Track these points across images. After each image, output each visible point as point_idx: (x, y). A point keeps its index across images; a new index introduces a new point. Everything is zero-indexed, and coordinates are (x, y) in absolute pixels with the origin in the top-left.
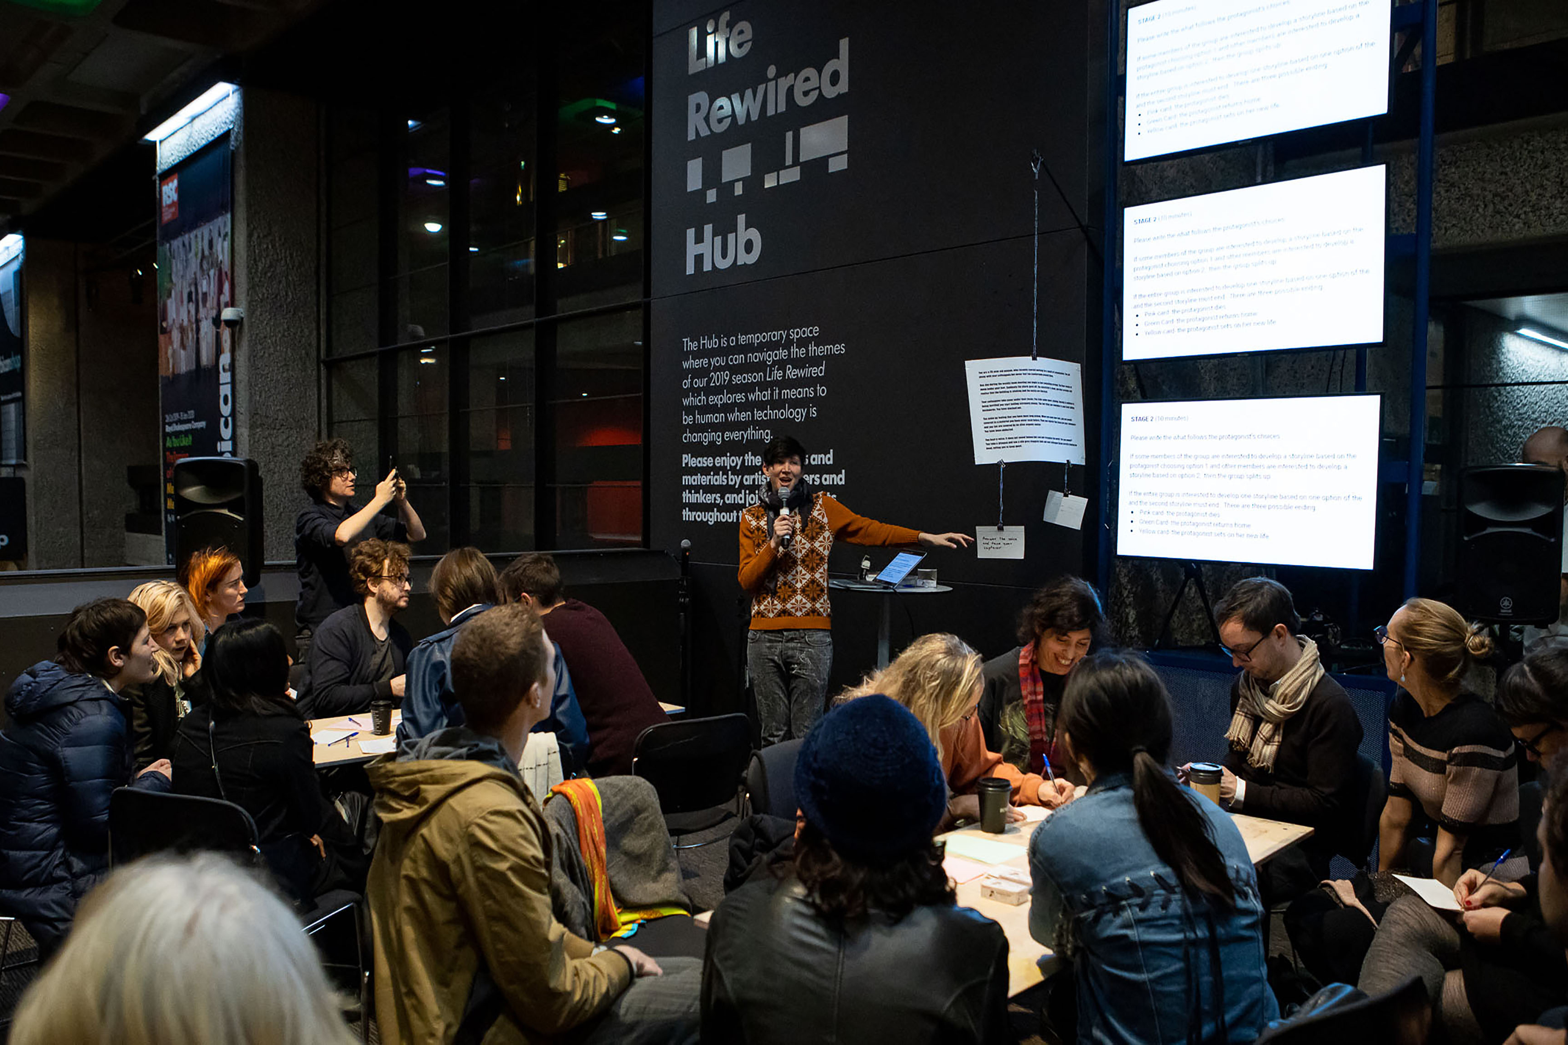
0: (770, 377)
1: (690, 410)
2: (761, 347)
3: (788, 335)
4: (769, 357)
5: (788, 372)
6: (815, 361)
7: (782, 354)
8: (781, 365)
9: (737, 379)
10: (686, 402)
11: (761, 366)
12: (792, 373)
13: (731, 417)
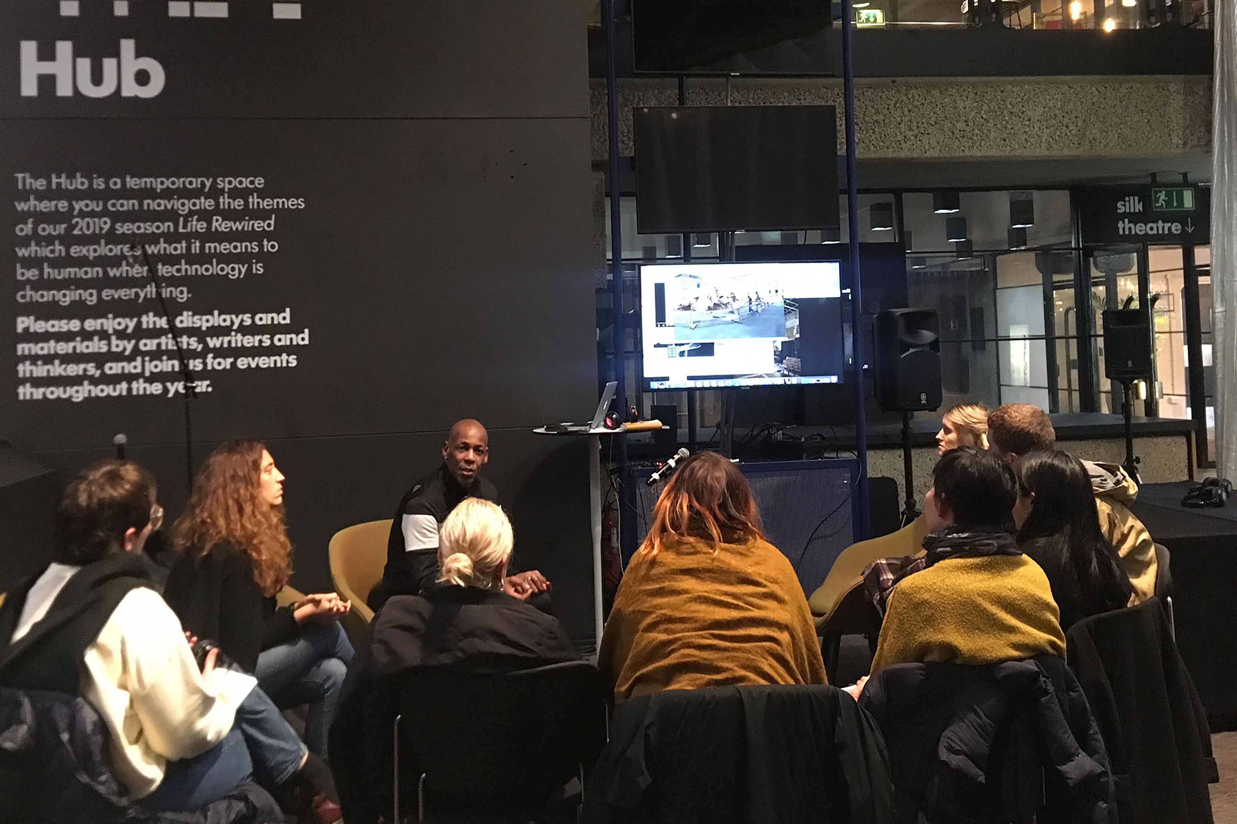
0: (185, 227)
1: (30, 263)
2: (167, 194)
3: (214, 183)
4: (183, 206)
5: (215, 224)
6: (263, 215)
7: (207, 204)
8: (205, 216)
9: (123, 228)
10: (22, 252)
11: (171, 215)
12: (219, 224)
13: (113, 272)
